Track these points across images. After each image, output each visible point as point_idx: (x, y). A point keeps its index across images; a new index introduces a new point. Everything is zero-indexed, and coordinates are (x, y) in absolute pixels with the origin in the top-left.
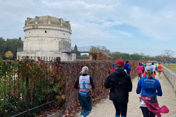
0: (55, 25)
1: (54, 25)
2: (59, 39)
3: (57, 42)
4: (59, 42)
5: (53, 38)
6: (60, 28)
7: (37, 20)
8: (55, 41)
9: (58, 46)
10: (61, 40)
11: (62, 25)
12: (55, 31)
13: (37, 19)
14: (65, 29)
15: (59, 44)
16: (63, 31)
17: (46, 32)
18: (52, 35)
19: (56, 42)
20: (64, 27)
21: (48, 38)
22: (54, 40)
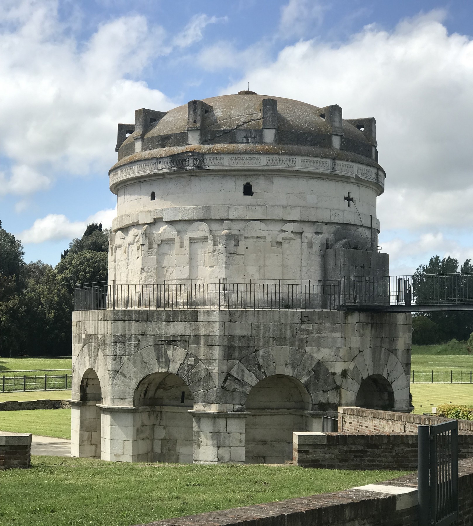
0: (304, 148)
1: (295, 147)
2: (325, 227)
3: (310, 245)
4: (322, 244)
5: (290, 227)
6: (329, 161)
7: (198, 125)
8: (299, 240)
9: (316, 274)
10: (335, 233)
11: (336, 142)
12: (302, 184)
13: (199, 118)
14: (356, 166)
15: (324, 257)
16: (346, 179)
17: (248, 190)
18: (285, 207)
19: (305, 245)
20: (348, 154)
21: (262, 225)
22: (292, 235)
